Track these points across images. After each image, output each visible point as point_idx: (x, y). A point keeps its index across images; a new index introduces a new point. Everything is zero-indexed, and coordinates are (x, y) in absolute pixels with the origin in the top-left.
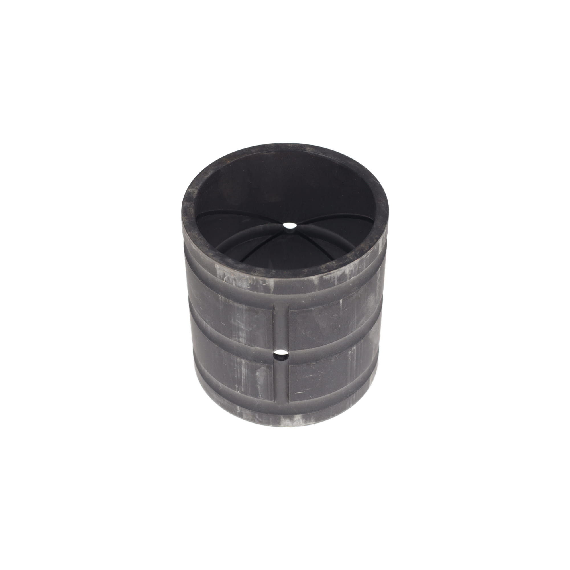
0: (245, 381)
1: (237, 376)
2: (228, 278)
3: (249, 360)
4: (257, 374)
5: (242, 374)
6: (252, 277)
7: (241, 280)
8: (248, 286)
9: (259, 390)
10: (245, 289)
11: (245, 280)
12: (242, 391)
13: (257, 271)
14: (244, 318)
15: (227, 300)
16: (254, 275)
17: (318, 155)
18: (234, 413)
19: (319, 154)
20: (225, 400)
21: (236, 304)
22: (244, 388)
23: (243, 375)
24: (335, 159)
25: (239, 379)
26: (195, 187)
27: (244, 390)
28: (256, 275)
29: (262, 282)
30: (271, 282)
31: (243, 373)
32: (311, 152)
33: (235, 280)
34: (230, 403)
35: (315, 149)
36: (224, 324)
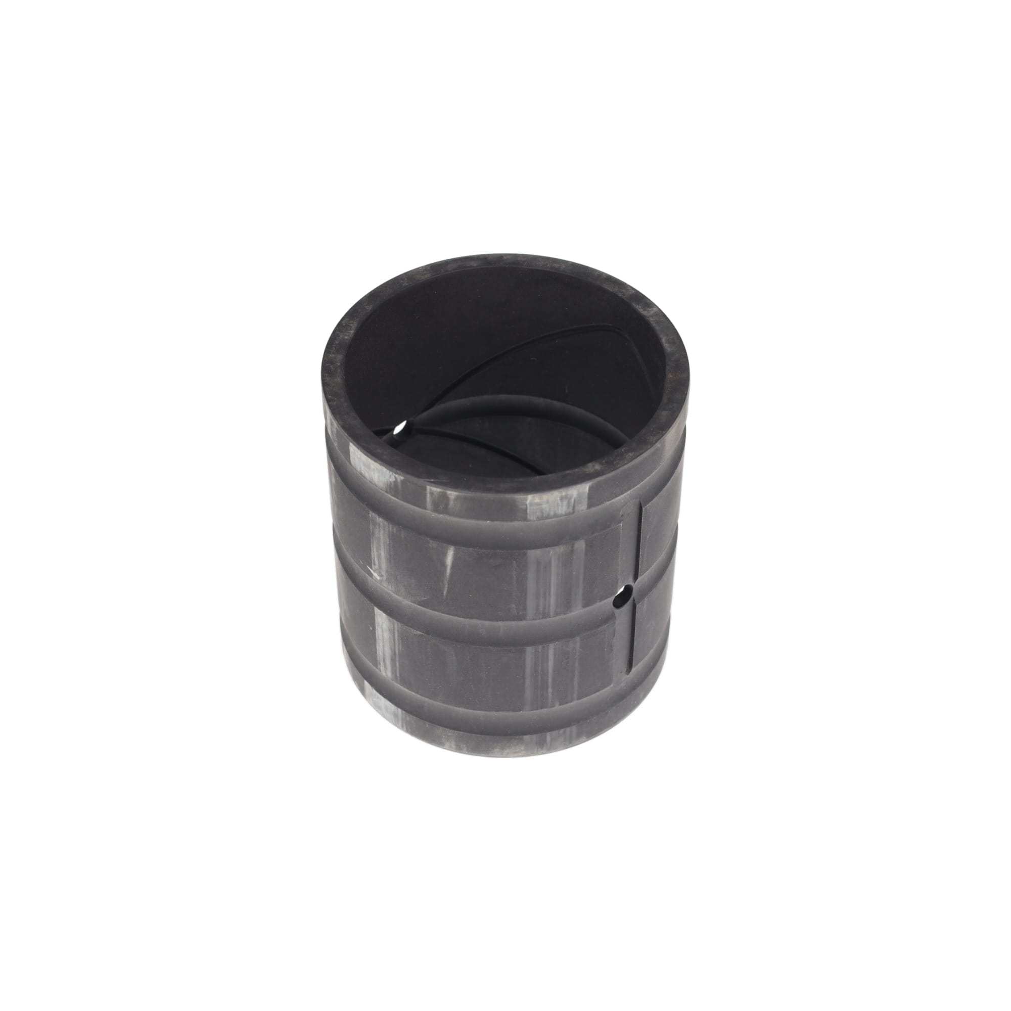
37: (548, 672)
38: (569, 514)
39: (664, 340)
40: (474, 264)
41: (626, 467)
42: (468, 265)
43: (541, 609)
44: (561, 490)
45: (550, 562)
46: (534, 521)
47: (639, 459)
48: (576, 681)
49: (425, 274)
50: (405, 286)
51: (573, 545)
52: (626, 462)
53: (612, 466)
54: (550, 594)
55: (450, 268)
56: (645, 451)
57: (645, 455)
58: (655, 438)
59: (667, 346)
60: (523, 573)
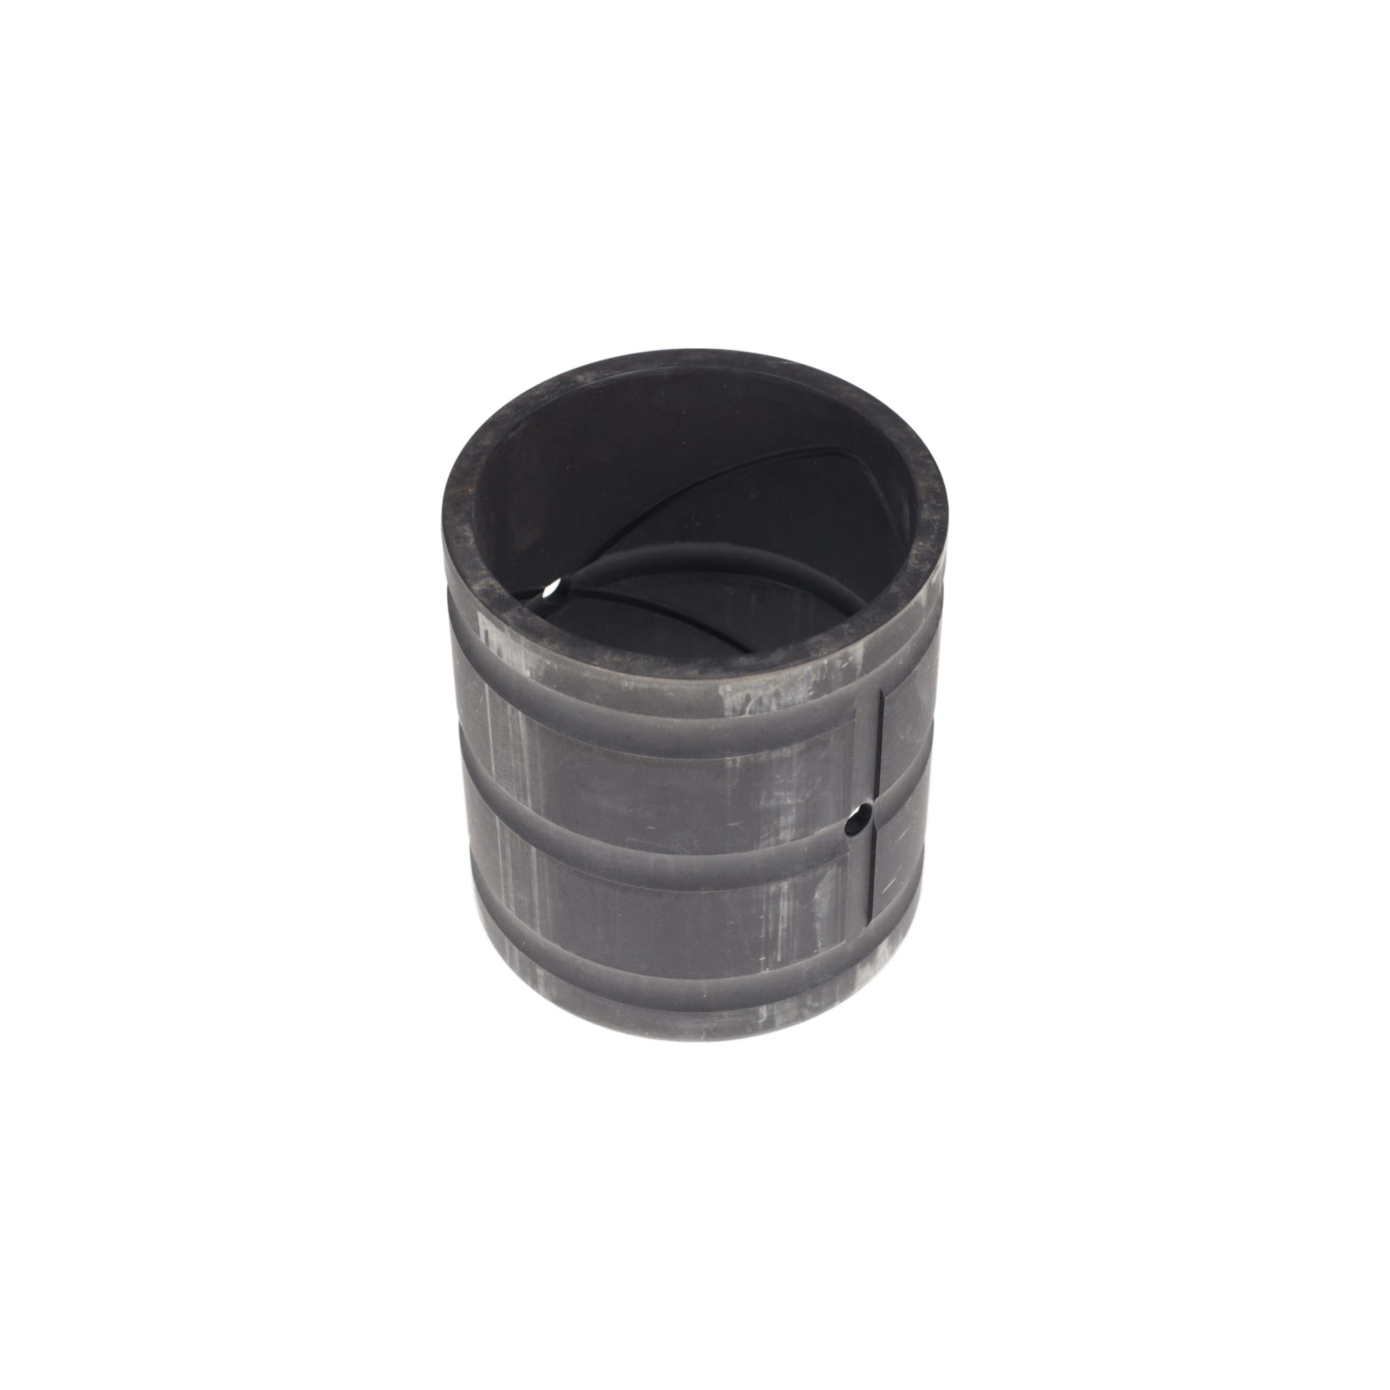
0: (785, 933)
1: (767, 933)
2: (760, 702)
3: (798, 874)
4: (817, 896)
5: (781, 919)
6: (818, 663)
7: (793, 686)
8: (809, 691)
9: (819, 933)
10: (802, 701)
11: (803, 680)
12: (777, 962)
13: (817, 646)
14: (795, 775)
15: (751, 757)
16: (823, 656)
17: (612, 379)
18: (749, 1030)
19: (613, 377)
20: (725, 1014)
21: (775, 754)
22: (782, 950)
23: (783, 920)
24: (655, 368)
25: (771, 936)
26: (480, 576)
27: (782, 958)
28: (825, 653)
29: (841, 661)
30: (858, 650)
31: (781, 916)
32: (595, 380)
33: (777, 695)
34: (738, 1012)
35: (593, 372)
36: (736, 824)
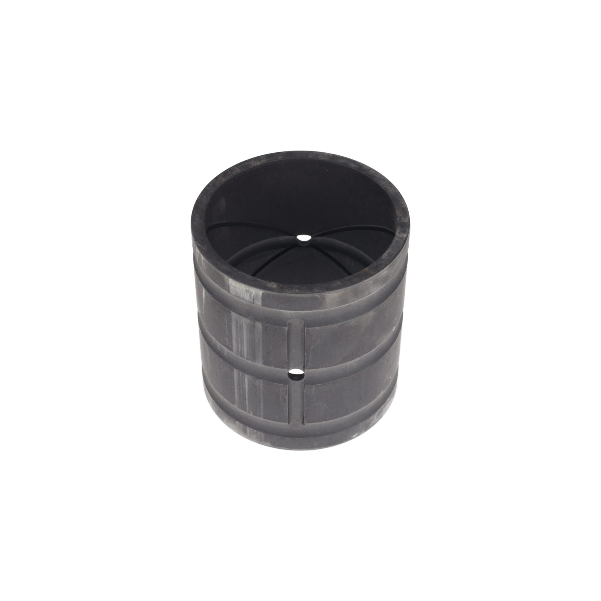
37: (245, 390)
38: (251, 302)
39: (389, 251)
40: (353, 166)
41: (288, 295)
42: (350, 165)
43: (240, 349)
44: (246, 286)
45: (242, 325)
46: (233, 295)
47: (298, 295)
48: (262, 406)
49: (326, 157)
50: (310, 157)
51: (254, 323)
52: (289, 292)
53: (281, 290)
54: (243, 344)
55: (339, 161)
56: (305, 293)
57: (304, 295)
58: (318, 291)
59: (385, 255)
60: (230, 323)
